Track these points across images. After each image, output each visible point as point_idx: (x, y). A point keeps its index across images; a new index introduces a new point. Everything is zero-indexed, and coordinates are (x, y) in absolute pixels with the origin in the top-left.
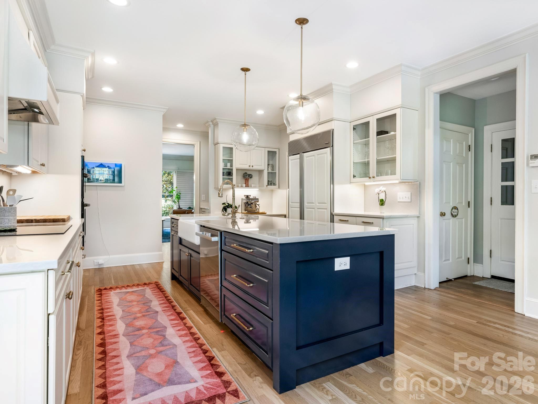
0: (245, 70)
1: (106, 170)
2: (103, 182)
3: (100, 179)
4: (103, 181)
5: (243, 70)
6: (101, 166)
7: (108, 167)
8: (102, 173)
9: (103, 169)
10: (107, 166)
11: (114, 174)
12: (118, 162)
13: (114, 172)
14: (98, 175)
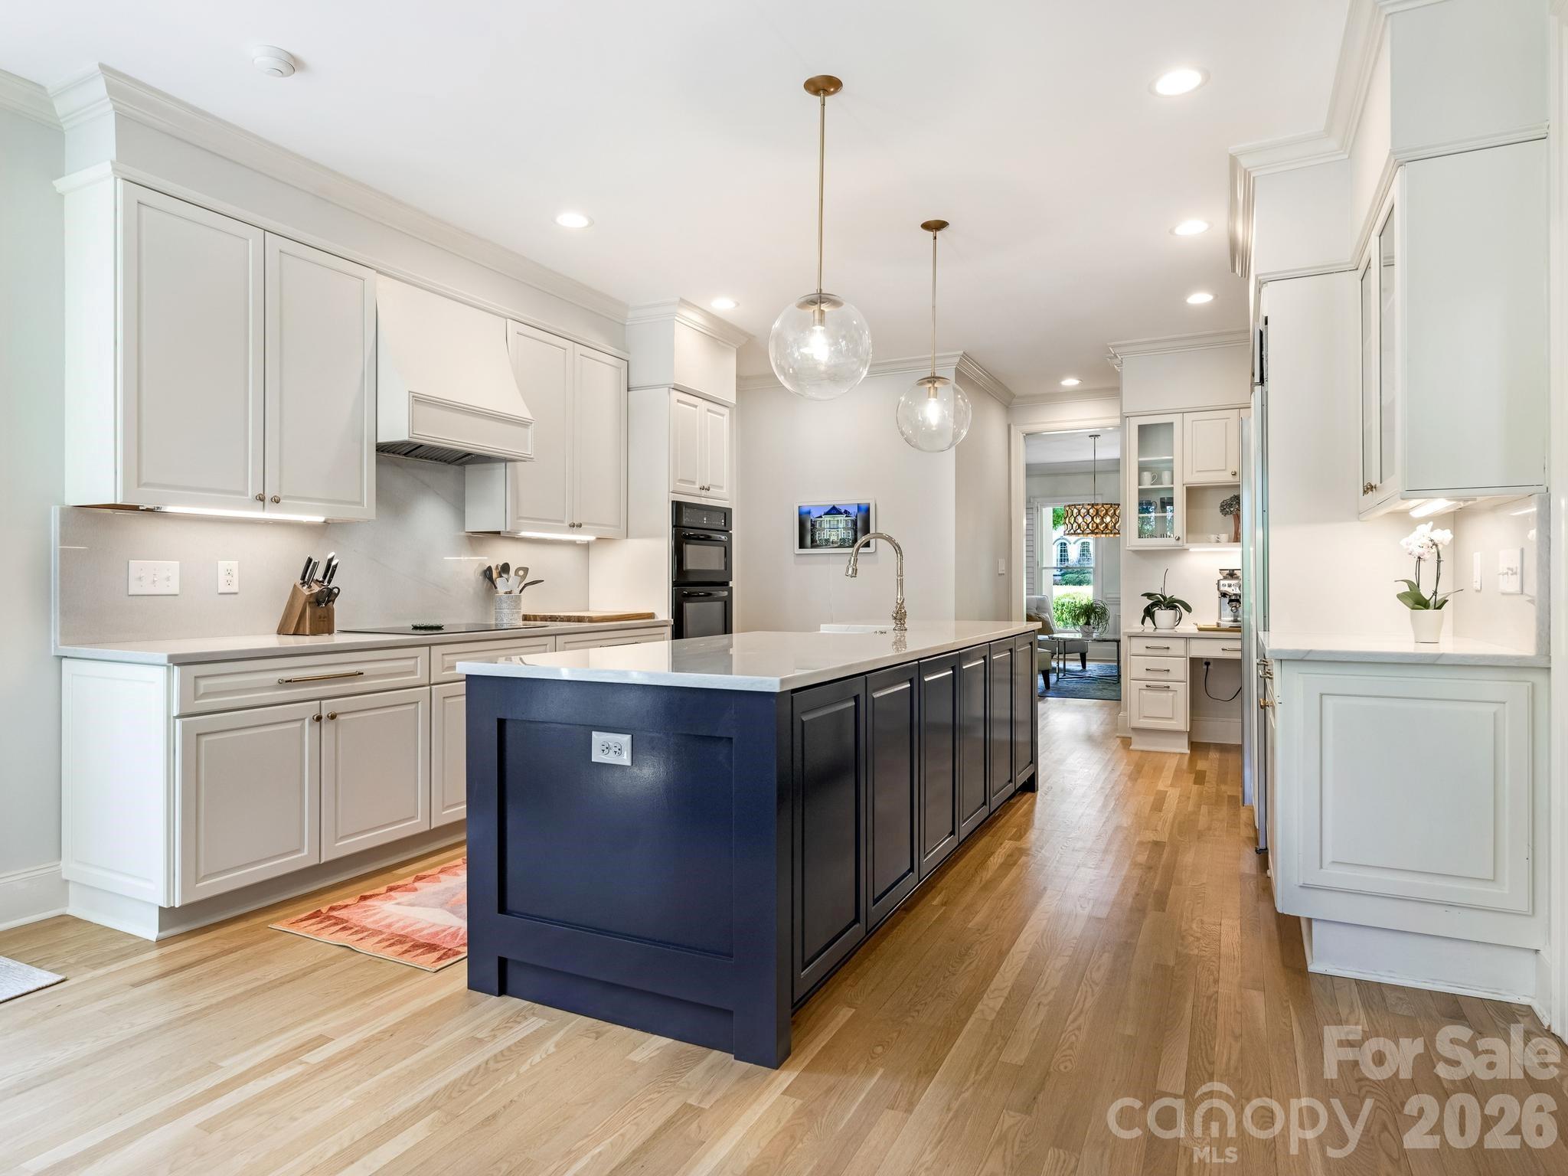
0: (935, 226)
1: (842, 518)
2: (836, 545)
3: (831, 540)
4: (836, 543)
5: (927, 226)
6: (834, 511)
7: (846, 512)
8: (835, 527)
9: (836, 519)
10: (843, 511)
11: (856, 528)
12: (863, 501)
13: (855, 523)
14: (828, 530)
